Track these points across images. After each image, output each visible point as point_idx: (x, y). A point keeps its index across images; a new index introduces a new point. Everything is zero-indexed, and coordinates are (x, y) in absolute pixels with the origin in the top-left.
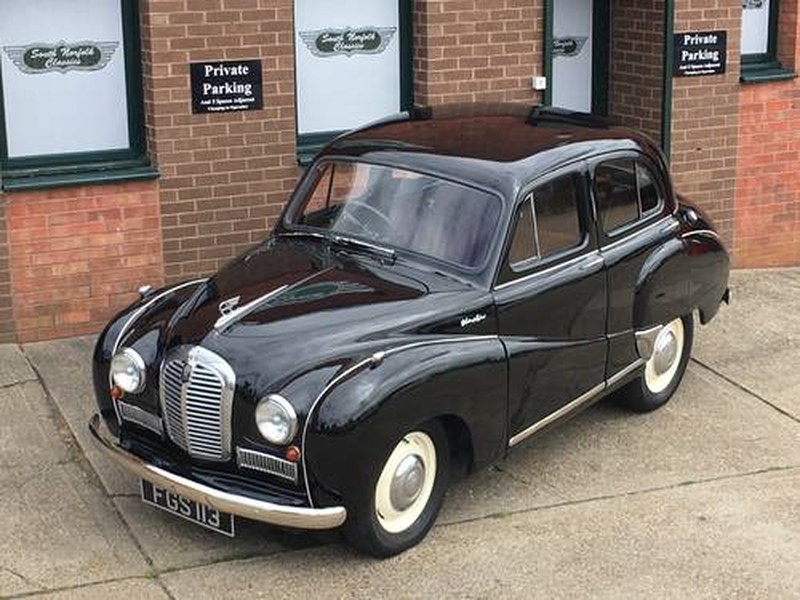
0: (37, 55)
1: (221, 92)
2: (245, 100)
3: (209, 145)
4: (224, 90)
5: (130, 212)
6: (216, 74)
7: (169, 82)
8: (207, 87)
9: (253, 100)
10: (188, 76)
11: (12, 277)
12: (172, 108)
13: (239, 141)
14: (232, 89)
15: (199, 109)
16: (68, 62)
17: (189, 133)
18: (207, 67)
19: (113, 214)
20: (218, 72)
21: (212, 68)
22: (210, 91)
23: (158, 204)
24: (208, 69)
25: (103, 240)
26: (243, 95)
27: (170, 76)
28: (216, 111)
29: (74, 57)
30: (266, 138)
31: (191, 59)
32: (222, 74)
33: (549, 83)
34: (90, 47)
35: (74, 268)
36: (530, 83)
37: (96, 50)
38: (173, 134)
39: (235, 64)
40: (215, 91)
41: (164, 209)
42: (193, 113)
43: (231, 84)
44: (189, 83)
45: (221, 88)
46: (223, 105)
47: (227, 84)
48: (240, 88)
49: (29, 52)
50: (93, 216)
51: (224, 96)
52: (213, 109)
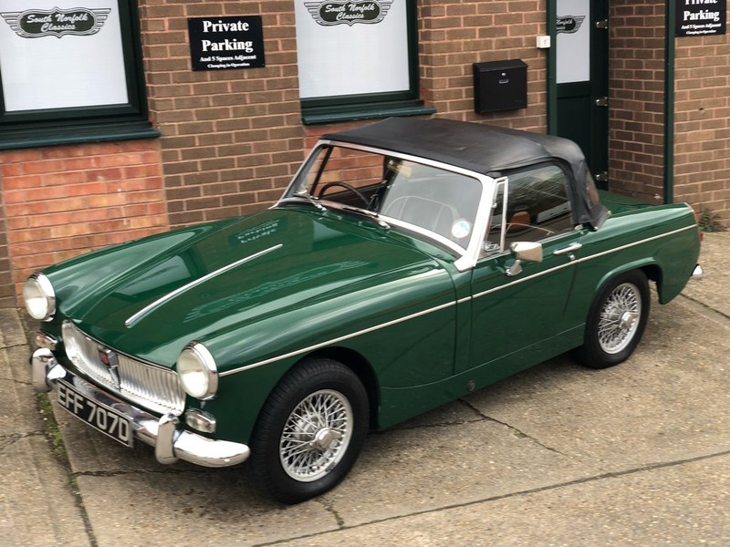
0: (33, 21)
1: (221, 49)
2: (246, 58)
3: (211, 104)
4: (224, 47)
5: (131, 173)
6: (214, 30)
7: (166, 38)
8: (206, 44)
9: (254, 57)
10: (186, 32)
11: (8, 240)
12: (171, 65)
13: (241, 99)
14: (232, 45)
15: (199, 67)
16: (63, 28)
17: (189, 91)
18: (205, 23)
19: (113, 174)
20: (217, 28)
21: (210, 23)
22: (209, 48)
23: (161, 164)
24: (206, 25)
25: (104, 201)
26: (243, 52)
27: (167, 31)
28: (216, 69)
29: (69, 23)
30: (270, 97)
31: (189, 14)
32: (221, 30)
33: (553, 42)
34: (84, 13)
35: (74, 230)
36: (534, 41)
37: (89, 16)
38: (173, 91)
39: (235, 20)
40: (215, 47)
41: (167, 169)
42: (194, 70)
43: (231, 41)
44: (187, 39)
45: (221, 44)
46: (224, 62)
47: (227, 41)
48: (241, 46)
49: (25, 18)
50: (92, 176)
51: (224, 53)
52: (213, 66)
